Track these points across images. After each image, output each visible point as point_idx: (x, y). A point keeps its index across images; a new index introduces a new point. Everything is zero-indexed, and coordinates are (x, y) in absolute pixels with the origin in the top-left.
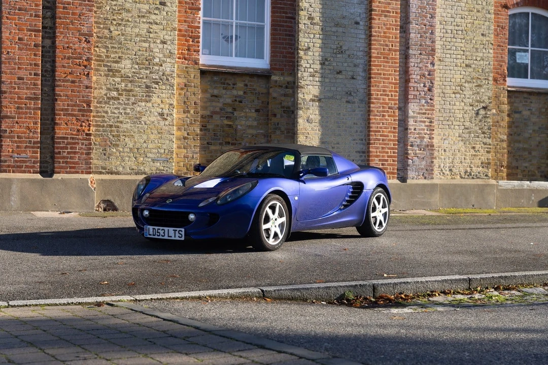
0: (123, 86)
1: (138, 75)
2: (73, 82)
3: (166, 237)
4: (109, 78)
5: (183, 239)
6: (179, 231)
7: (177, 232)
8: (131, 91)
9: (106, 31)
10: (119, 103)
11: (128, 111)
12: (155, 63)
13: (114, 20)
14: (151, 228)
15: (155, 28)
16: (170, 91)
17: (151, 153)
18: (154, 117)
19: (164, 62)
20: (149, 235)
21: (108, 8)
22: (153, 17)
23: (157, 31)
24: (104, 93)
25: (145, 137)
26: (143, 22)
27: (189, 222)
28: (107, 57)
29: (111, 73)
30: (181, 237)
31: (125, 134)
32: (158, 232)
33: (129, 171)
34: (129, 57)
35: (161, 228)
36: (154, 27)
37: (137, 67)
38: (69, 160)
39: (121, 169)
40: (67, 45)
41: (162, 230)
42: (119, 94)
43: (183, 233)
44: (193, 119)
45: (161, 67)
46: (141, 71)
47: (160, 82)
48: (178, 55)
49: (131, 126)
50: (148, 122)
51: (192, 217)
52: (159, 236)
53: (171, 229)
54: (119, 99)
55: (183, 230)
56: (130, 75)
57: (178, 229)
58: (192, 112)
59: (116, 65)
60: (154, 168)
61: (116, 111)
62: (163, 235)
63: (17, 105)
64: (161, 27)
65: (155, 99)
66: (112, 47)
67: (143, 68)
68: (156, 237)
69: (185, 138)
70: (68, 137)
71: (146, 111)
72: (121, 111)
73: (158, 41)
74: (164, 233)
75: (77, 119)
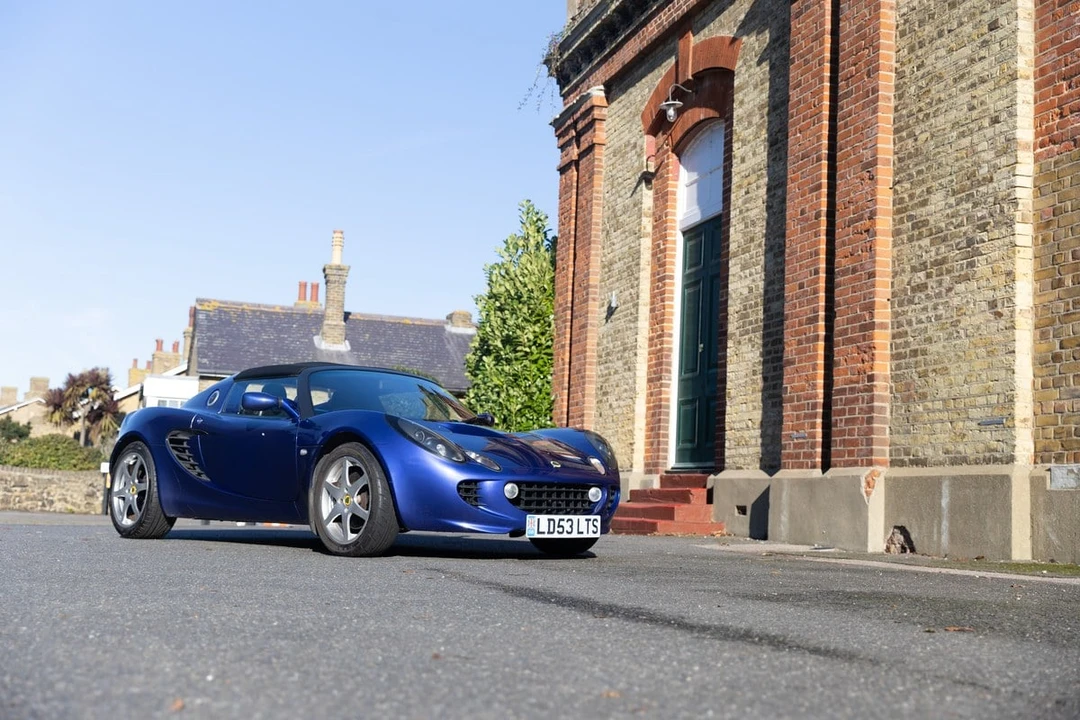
0: (933, 254)
1: (954, 220)
2: (854, 270)
4: (913, 244)
8: (944, 261)
9: (910, 141)
10: (928, 297)
11: (941, 311)
12: (980, 179)
13: (920, 110)
15: (981, 93)
16: (1007, 240)
17: (975, 407)
18: (981, 316)
19: (996, 168)
21: (913, 89)
22: (977, 68)
23: (983, 98)
24: (906, 280)
25: (965, 367)
26: (962, 90)
28: (911, 197)
29: (916, 232)
31: (935, 367)
33: (942, 456)
34: (940, 184)
36: (980, 91)
37: (952, 200)
38: (846, 437)
39: (930, 452)
40: (847, 199)
42: (929, 276)
44: (1071, 300)
45: (991, 185)
46: (958, 208)
47: (989, 223)
48: (1041, 139)
49: (944, 347)
50: (970, 330)
54: (927, 288)
56: (943, 225)
58: (1069, 282)
59: (922, 209)
60: (981, 447)
61: (923, 317)
63: (797, 338)
64: (990, 85)
65: (982, 268)
66: (920, 172)
67: (961, 199)
69: (1056, 358)
70: (845, 389)
71: (967, 302)
72: (930, 315)
73: (986, 122)
75: (858, 347)
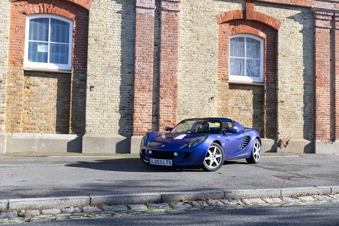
3: (162, 164)
5: (171, 165)
6: (169, 161)
7: (168, 162)
14: (154, 159)
20: (153, 163)
27: (175, 157)
30: (171, 164)
32: (157, 162)
35: (159, 160)
41: (160, 160)
43: (171, 162)
51: (175, 154)
52: (158, 164)
53: (165, 161)
55: (171, 161)
57: (169, 160)
62: (161, 163)
68: (157, 164)
74: (161, 162)
